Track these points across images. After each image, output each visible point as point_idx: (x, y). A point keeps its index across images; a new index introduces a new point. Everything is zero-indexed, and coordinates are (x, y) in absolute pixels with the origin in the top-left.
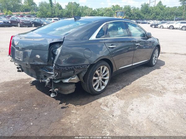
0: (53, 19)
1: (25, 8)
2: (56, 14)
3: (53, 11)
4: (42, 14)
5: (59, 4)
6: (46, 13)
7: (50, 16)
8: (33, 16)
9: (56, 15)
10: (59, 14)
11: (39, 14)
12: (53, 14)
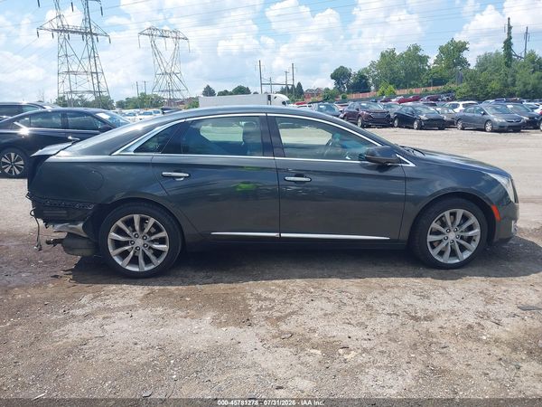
0: (461, 103)
1: (435, 76)
2: (519, 87)
3: (510, 79)
4: (474, 90)
5: (536, 53)
6: (486, 86)
7: (497, 93)
8: (445, 98)
9: (516, 88)
10: (527, 86)
11: (463, 90)
12: (506, 86)
